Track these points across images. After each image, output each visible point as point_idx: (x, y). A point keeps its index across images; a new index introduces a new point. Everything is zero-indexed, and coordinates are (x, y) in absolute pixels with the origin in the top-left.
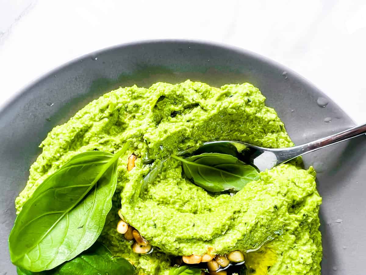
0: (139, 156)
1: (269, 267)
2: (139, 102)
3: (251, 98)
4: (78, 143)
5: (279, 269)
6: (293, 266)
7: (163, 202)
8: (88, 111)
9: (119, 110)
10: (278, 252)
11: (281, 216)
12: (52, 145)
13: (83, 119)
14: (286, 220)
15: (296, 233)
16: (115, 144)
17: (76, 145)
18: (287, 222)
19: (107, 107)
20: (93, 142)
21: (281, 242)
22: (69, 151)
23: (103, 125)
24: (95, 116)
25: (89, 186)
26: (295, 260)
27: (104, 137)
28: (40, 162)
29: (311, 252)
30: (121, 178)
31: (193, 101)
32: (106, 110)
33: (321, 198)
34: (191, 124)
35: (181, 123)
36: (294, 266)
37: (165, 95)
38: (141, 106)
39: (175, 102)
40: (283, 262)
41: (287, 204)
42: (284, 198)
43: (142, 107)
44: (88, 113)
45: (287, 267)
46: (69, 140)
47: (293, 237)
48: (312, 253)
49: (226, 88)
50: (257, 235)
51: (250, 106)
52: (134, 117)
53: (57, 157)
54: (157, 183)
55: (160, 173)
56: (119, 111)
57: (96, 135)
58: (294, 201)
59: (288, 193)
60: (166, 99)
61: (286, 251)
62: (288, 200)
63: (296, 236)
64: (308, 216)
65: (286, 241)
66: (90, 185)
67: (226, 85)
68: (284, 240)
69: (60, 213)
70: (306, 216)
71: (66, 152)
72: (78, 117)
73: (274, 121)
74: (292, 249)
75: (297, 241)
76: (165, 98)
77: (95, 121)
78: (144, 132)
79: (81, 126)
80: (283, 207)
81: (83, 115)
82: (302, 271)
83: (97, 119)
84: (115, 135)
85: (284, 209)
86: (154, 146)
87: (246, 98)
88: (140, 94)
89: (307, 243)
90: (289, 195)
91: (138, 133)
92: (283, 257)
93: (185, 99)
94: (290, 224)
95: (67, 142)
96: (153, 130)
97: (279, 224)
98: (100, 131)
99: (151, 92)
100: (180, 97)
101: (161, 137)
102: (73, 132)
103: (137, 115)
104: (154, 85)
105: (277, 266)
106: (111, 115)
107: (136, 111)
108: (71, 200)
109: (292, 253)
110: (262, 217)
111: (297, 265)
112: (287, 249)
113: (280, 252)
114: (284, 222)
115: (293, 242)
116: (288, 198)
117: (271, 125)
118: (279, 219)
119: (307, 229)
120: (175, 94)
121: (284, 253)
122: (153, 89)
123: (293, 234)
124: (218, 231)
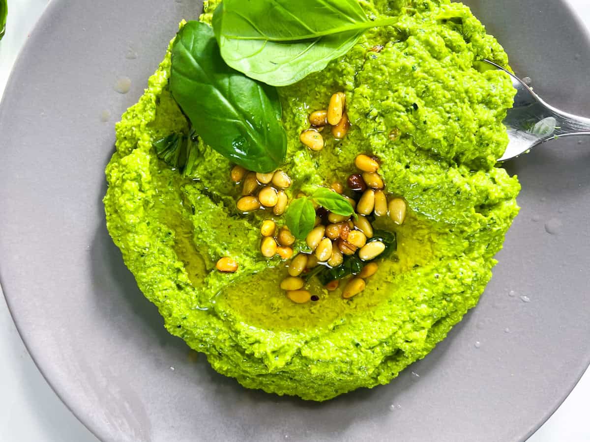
1: (417, 266)
2: (433, 4)
5: (427, 275)
6: (445, 278)
10: (438, 253)
11: (465, 208)
14: (468, 217)
18: (469, 220)
21: (449, 244)
25: (311, 33)
26: (452, 272)
29: (475, 272)
36: (447, 278)
37: (464, 22)
40: (436, 269)
43: (430, 13)
45: (437, 277)
47: (466, 243)
48: (476, 275)
52: (413, 14)
61: (449, 258)
63: (470, 246)
64: (495, 222)
65: (454, 245)
66: (314, 32)
68: (452, 242)
69: (261, 34)
70: (493, 222)
74: (457, 259)
75: (467, 251)
76: (461, 25)
82: (453, 288)
84: (380, 11)
89: (477, 258)
92: (440, 262)
94: (470, 223)
97: (458, 215)
99: (453, 7)
103: (418, 14)
105: (427, 269)
109: (454, 264)
111: (452, 279)
112: (450, 255)
113: (441, 256)
115: (463, 249)
119: (486, 241)
121: (445, 258)
123: (468, 239)
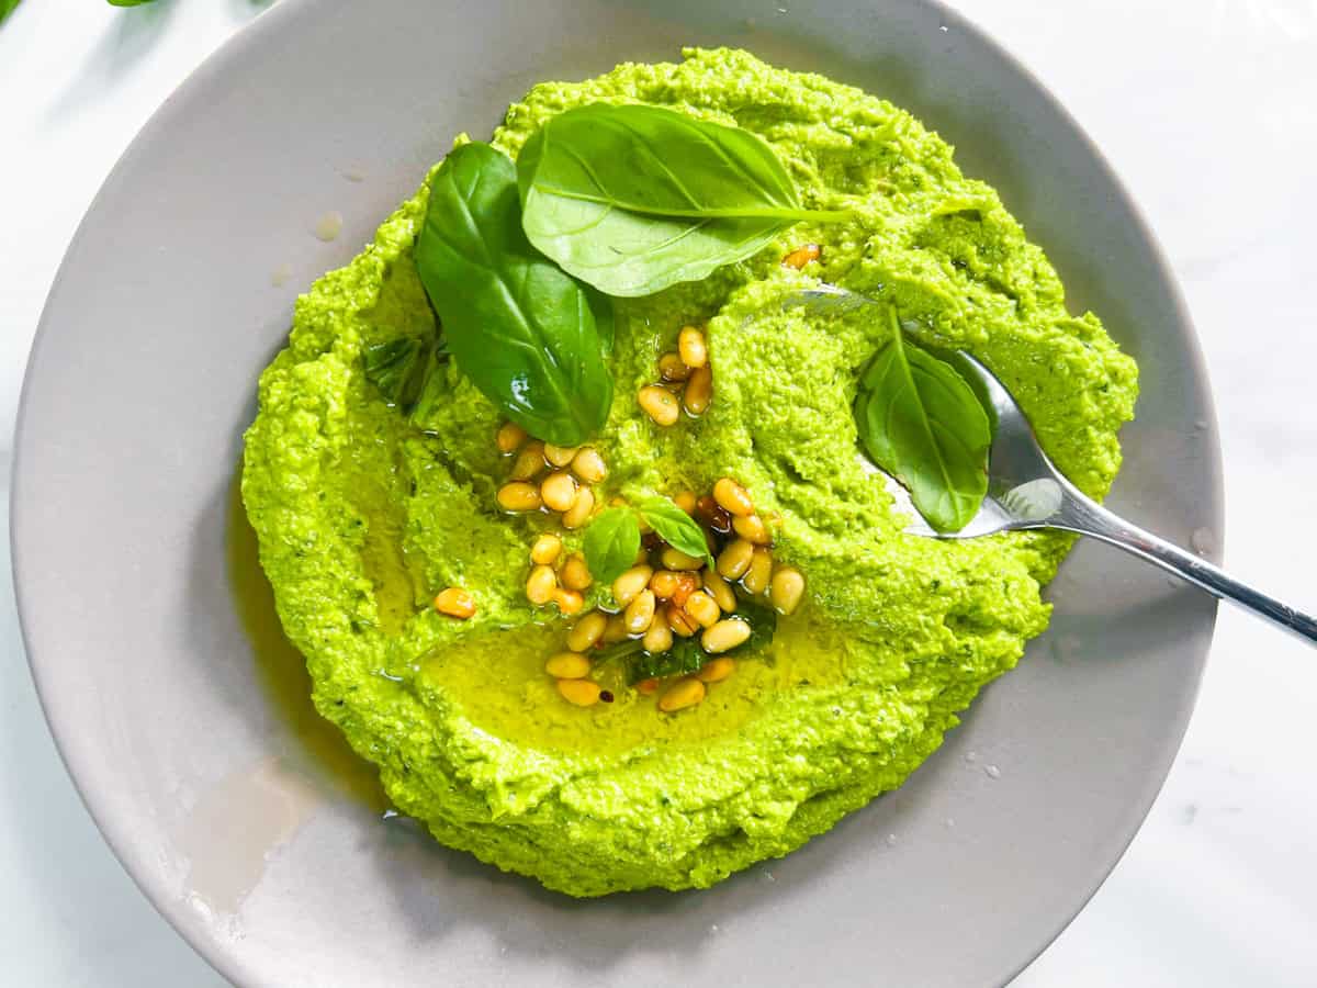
0: (825, 262)
1: (806, 682)
2: (928, 180)
3: (1113, 388)
4: (757, 122)
5: (819, 703)
6: (850, 718)
7: (790, 357)
8: (833, 93)
9: (885, 151)
10: (851, 674)
11: (927, 610)
12: (715, 72)
13: (812, 95)
14: (927, 626)
15: (918, 669)
16: (812, 197)
17: (749, 119)
18: (926, 631)
19: (875, 125)
20: (784, 148)
21: (874, 662)
22: (732, 114)
23: (833, 143)
24: (837, 113)
25: (694, 208)
26: (865, 712)
27: (810, 163)
28: (661, 73)
29: (907, 725)
30: (757, 262)
31: (1014, 284)
32: (866, 125)
33: (1021, 653)
34: (971, 308)
35: (955, 289)
36: (853, 719)
37: (985, 217)
38: (922, 190)
39: (984, 249)
40: (838, 698)
41: (959, 600)
42: (964, 585)
43: (924, 195)
44: (831, 97)
45: (837, 713)
46: (754, 97)
47: (905, 670)
48: (907, 731)
49: (1094, 324)
50: (860, 592)
51: (1095, 398)
52: (891, 193)
53: (702, 99)
54: (814, 324)
55: (838, 317)
56: (883, 154)
57: (803, 146)
58: (977, 608)
59: (980, 587)
60: (976, 226)
61: (867, 686)
62: (967, 597)
63: (911, 677)
64: (970, 656)
65: (884, 667)
66: (699, 207)
67: (1097, 320)
68: (882, 661)
69: (602, 192)
70: (967, 655)
71: (724, 110)
72: (809, 82)
73: (1102, 476)
74: (881, 692)
75: (903, 685)
76: (978, 224)
77: (826, 121)
78: (883, 232)
79: (798, 102)
80: (949, 599)
81: (818, 89)
83: (834, 121)
84: (827, 184)
85: (946, 602)
86: (873, 269)
87: (1105, 378)
88: (945, 171)
89: (917, 703)
90: (979, 589)
91: (871, 222)
92: (849, 688)
93: (1005, 264)
94: (927, 639)
95: (748, 96)
96: (899, 244)
97: (910, 620)
98: (817, 145)
99: (965, 187)
100: (1002, 252)
101: (898, 270)
102: (777, 93)
103: (900, 195)
104: (982, 183)
105: (823, 694)
106: (863, 144)
107: (906, 189)
108: (640, 194)
109: (874, 698)
110: (899, 572)
111: (861, 724)
112: (871, 681)
113: (854, 678)
114: (919, 626)
115: (896, 679)
116: (971, 592)
117: (1090, 477)
118: (919, 611)
119: (942, 681)
120: (1001, 235)
121: (859, 683)
122: (972, 188)
123: (911, 665)
124: (809, 505)
